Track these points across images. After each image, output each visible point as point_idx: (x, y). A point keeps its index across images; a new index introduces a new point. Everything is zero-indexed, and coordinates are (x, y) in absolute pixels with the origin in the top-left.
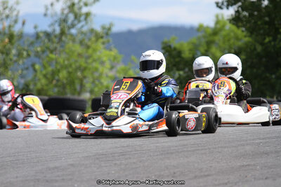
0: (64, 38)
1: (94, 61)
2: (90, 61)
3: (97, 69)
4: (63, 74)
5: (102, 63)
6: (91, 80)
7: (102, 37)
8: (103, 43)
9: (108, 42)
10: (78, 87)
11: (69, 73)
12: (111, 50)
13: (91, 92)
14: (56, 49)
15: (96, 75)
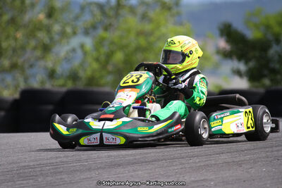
4: (119, 56)
7: (169, 9)
9: (179, 14)
11: (127, 55)
14: (110, 25)
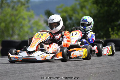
0: (3, 5)
1: (20, 18)
2: (17, 18)
3: (21, 23)
4: (3, 24)
5: (24, 19)
6: (18, 28)
7: (24, 5)
8: (25, 8)
9: (28, 7)
10: (11, 32)
11: (6, 24)
12: (29, 11)
13: (19, 35)
15: (21, 26)
